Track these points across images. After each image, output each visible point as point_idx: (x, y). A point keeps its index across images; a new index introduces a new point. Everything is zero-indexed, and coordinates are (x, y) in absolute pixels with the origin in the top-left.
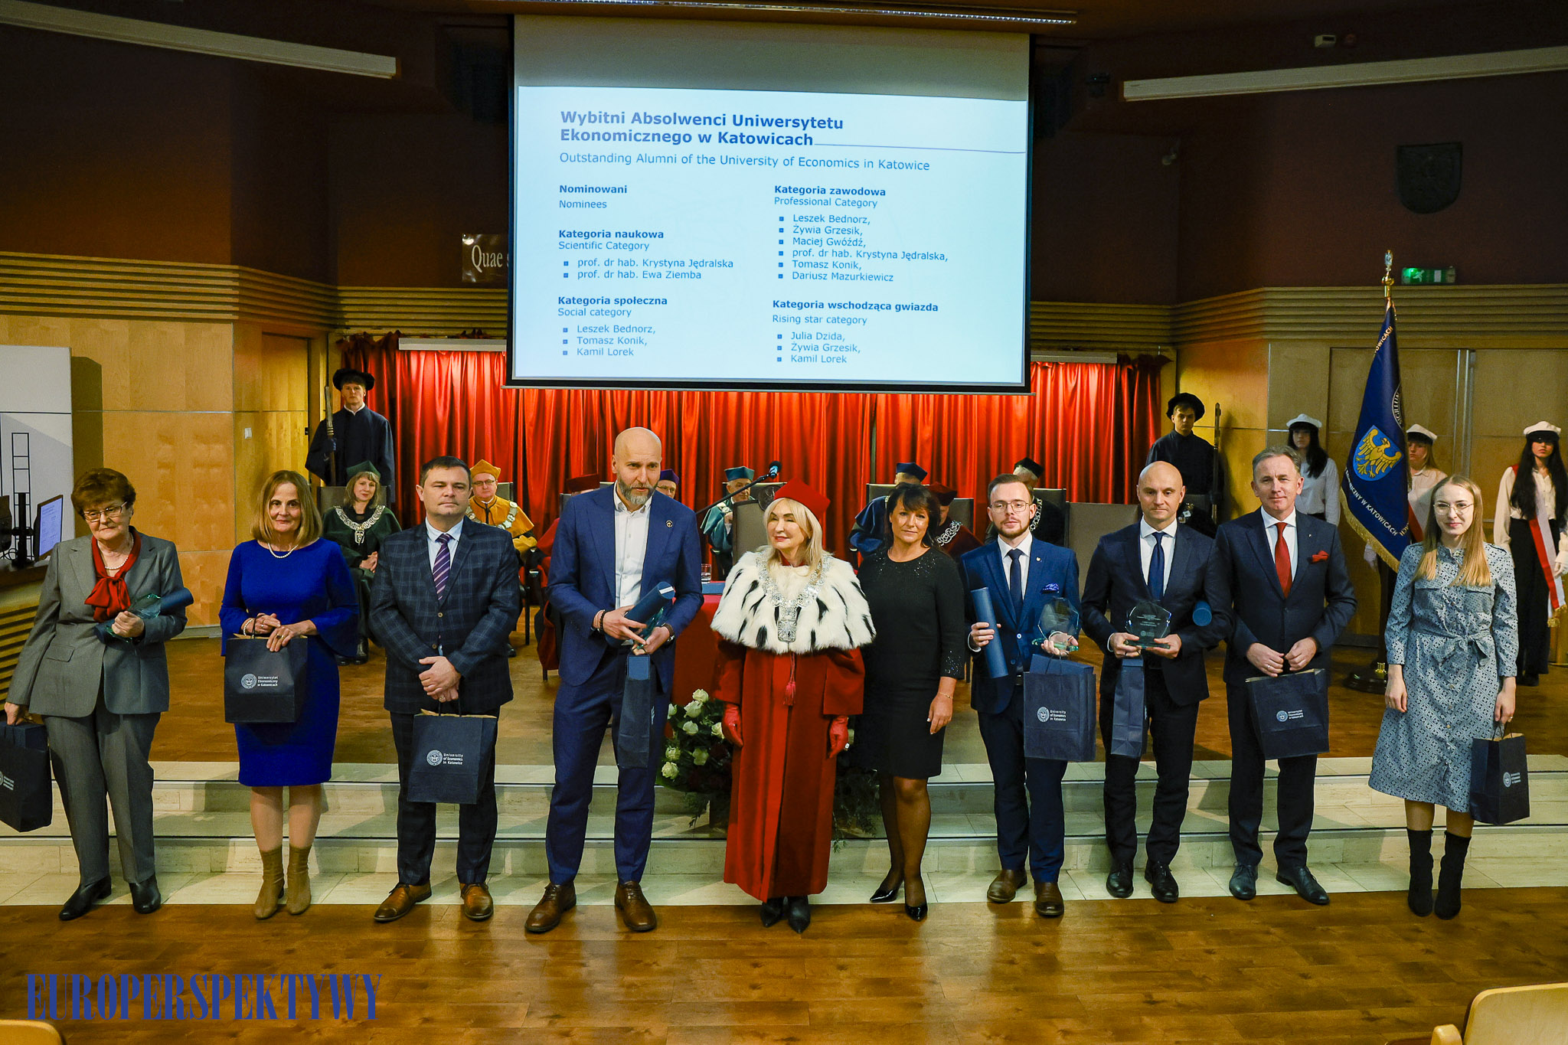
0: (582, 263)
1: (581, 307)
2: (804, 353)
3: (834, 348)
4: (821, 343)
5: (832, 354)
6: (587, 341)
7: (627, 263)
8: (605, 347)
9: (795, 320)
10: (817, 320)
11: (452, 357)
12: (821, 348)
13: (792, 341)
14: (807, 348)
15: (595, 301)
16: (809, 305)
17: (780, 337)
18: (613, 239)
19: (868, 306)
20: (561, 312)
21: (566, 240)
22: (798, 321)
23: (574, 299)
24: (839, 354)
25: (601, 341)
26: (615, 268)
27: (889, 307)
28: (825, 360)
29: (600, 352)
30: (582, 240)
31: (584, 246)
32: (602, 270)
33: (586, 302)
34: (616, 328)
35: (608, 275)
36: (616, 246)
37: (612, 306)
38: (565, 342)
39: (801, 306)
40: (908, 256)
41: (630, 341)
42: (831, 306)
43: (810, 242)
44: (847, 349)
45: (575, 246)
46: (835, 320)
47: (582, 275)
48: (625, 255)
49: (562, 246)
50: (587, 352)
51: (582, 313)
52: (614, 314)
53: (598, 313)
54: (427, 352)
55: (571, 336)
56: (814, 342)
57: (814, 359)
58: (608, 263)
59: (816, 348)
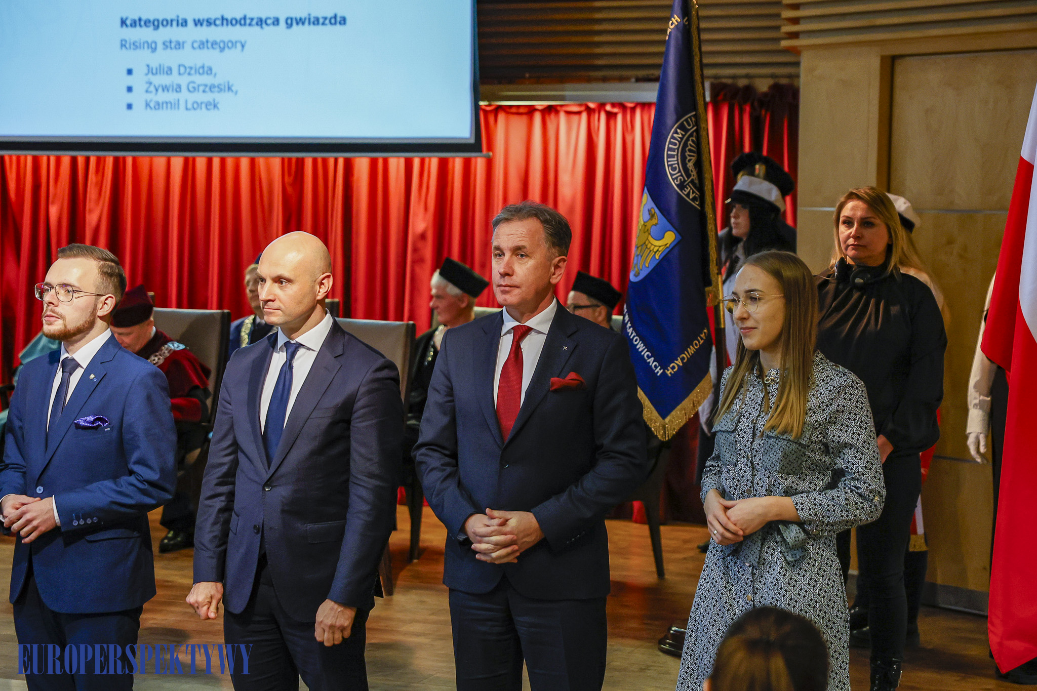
2: (162, 97)
3: (201, 88)
4: (184, 80)
5: (200, 97)
9: (149, 46)
10: (179, 45)
12: (184, 88)
13: (146, 79)
14: (165, 88)
17: (130, 72)
22: (153, 47)
24: (208, 97)
28: (189, 106)
44: (220, 88)
56: (175, 78)
57: (175, 105)
59: (178, 89)
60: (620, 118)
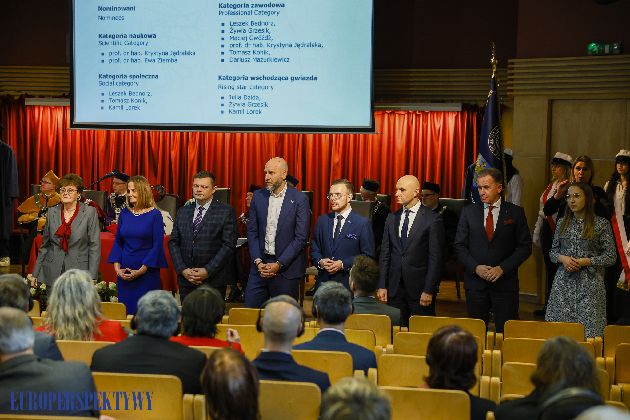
0: (111, 54)
1: (111, 80)
2: (237, 108)
3: (254, 105)
4: (246, 102)
5: (253, 108)
6: (114, 101)
7: (136, 54)
8: (124, 104)
9: (231, 87)
10: (244, 87)
11: (58, 109)
12: (246, 105)
13: (230, 101)
14: (238, 105)
15: (119, 77)
16: (239, 78)
17: (222, 98)
18: (128, 39)
19: (274, 78)
20: (101, 84)
21: (103, 40)
22: (233, 88)
23: (107, 75)
24: (257, 109)
25: (122, 101)
26: (129, 57)
27: (287, 78)
28: (248, 112)
29: (121, 108)
30: (111, 40)
31: (112, 43)
32: (122, 58)
33: (114, 77)
34: (131, 93)
35: (126, 61)
36: (130, 43)
37: (128, 80)
38: (102, 101)
39: (234, 79)
40: (298, 46)
41: (137, 101)
42: (253, 78)
43: (240, 38)
44: (262, 105)
45: (107, 43)
46: (255, 87)
47: (111, 61)
48: (135, 48)
49: (101, 43)
50: (114, 108)
51: (112, 84)
52: (129, 84)
53: (121, 84)
54: (44, 107)
55: (106, 98)
56: (242, 101)
57: (242, 112)
58: (126, 53)
59: (244, 105)
60: (421, 116)
